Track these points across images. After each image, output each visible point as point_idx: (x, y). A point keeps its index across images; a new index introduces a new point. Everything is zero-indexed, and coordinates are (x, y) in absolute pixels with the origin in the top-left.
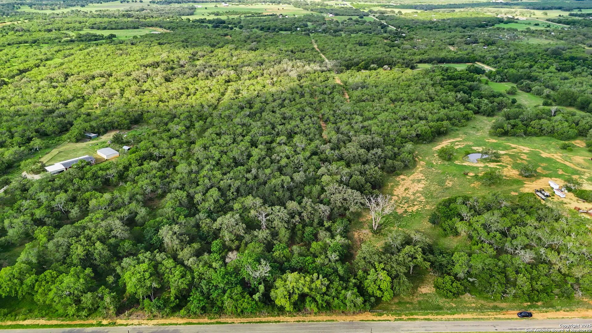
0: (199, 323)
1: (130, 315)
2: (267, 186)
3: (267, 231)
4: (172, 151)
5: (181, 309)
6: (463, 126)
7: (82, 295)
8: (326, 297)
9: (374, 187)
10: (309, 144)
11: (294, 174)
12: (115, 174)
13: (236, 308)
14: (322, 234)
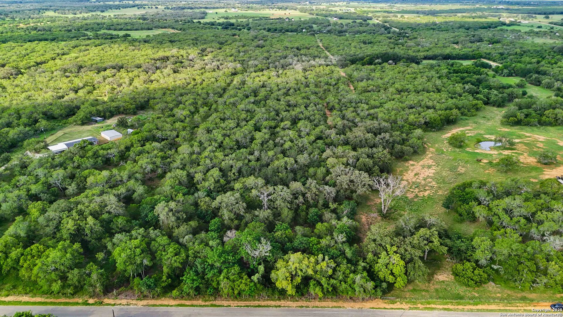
0: (192, 306)
1: (119, 294)
2: (269, 167)
3: (269, 211)
4: (175, 133)
5: (174, 290)
6: (473, 116)
7: (69, 272)
8: (332, 281)
9: (382, 171)
10: (314, 129)
11: (298, 156)
12: (116, 154)
13: (233, 290)
14: (327, 215)
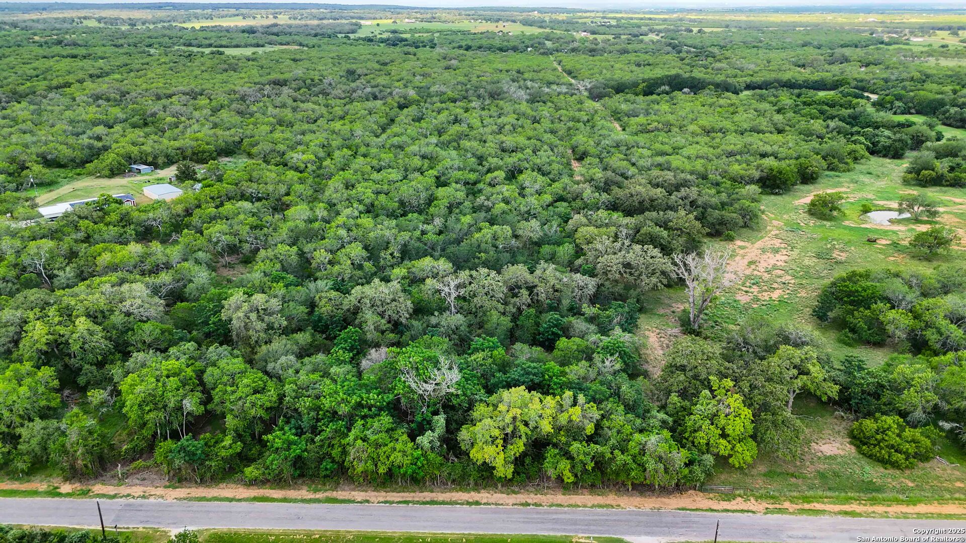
0: (285, 500)
1: (126, 475)
2: (462, 244)
3: (459, 317)
4: (283, 189)
5: (249, 466)
6: (849, 171)
8: (594, 448)
10: (550, 185)
11: (520, 225)
12: (165, 220)
13: (375, 464)
14: (580, 326)
